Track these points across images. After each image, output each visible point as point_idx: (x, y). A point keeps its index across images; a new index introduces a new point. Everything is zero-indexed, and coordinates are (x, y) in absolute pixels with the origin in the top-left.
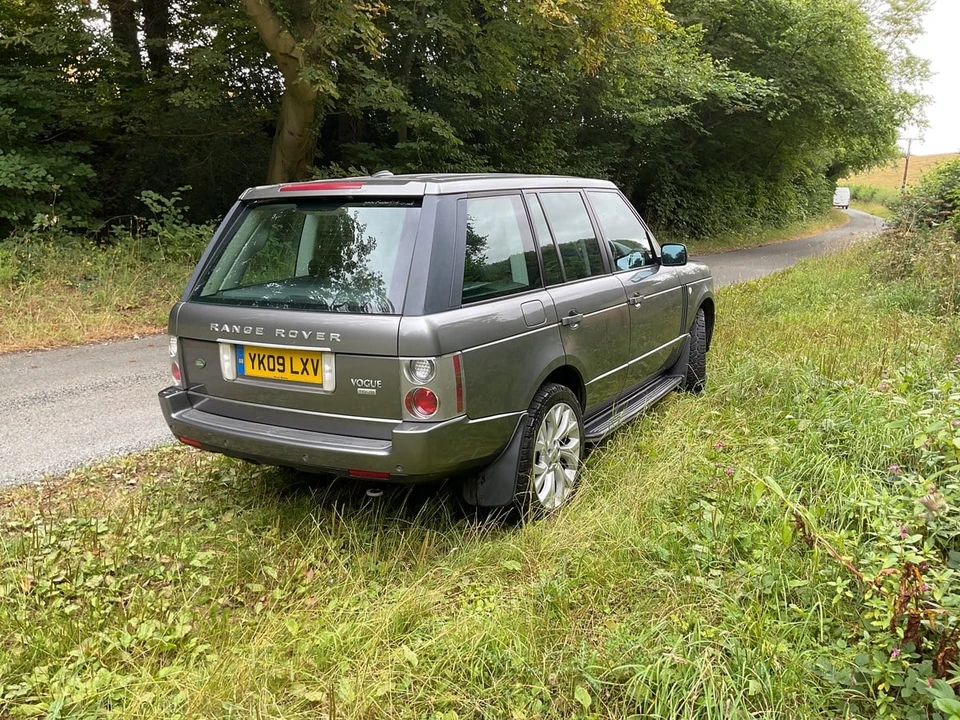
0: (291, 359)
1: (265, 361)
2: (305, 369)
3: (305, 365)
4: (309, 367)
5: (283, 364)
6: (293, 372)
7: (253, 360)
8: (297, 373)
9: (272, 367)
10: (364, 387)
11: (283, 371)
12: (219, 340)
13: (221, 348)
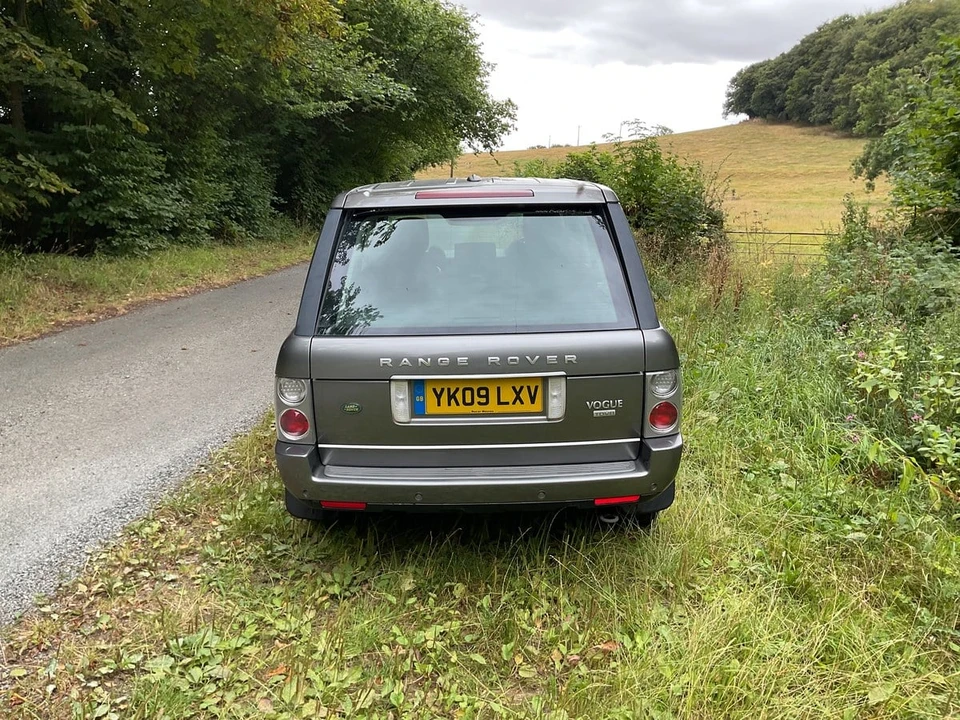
0: (499, 389)
1: (459, 396)
2: (518, 397)
3: (518, 394)
4: (525, 395)
5: (487, 396)
6: (499, 403)
7: (439, 397)
8: (507, 403)
9: (468, 400)
10: (602, 409)
11: (487, 403)
12: (394, 377)
13: (393, 386)
